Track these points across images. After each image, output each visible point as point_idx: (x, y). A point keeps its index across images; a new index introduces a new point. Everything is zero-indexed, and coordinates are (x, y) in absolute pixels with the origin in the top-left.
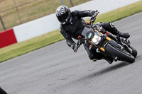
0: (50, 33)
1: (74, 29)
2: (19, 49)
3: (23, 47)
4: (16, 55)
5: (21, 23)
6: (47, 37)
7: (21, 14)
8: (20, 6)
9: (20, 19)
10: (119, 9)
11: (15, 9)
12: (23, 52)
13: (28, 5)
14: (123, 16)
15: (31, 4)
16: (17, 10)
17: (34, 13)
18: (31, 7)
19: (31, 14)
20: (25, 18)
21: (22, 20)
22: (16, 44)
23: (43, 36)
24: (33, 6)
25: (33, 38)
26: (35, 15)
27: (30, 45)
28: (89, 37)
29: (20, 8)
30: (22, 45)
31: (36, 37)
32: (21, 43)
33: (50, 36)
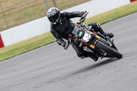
0: (35, 38)
1: (64, 29)
2: (6, 53)
3: (10, 51)
4: (3, 58)
5: (8, 28)
6: (33, 41)
7: (8, 19)
8: (7, 11)
9: (7, 24)
10: (102, 14)
11: (2, 14)
12: (10, 56)
13: (14, 10)
14: (106, 21)
15: (17, 10)
16: (4, 15)
17: (20, 19)
18: (17, 12)
19: (17, 20)
20: (12, 23)
21: (9, 25)
22: (3, 48)
23: (29, 40)
24: (20, 11)
25: (20, 43)
26: (21, 20)
27: (16, 49)
28: (80, 35)
29: (7, 13)
30: (9, 49)
31: (23, 42)
32: (7, 47)
33: (35, 40)
